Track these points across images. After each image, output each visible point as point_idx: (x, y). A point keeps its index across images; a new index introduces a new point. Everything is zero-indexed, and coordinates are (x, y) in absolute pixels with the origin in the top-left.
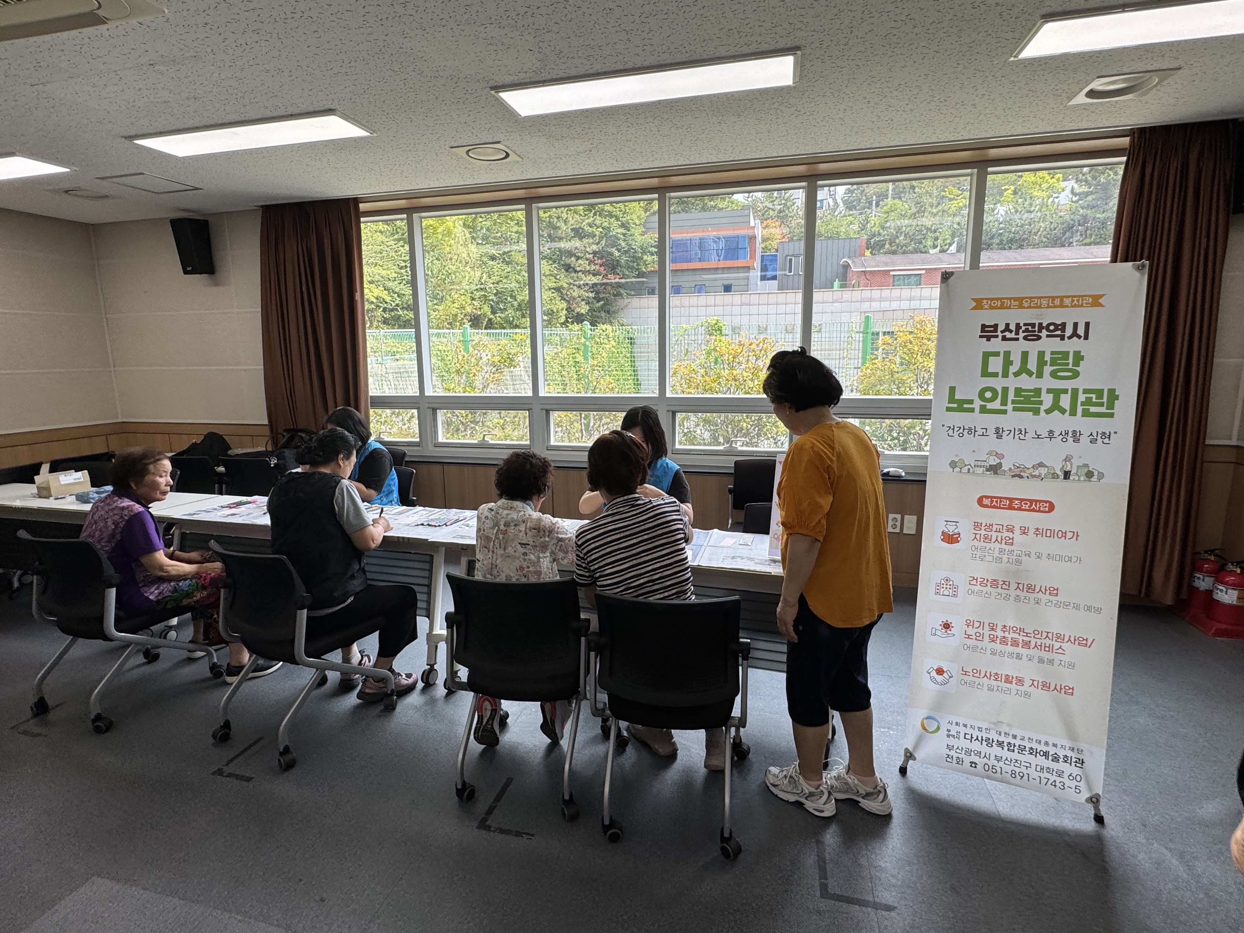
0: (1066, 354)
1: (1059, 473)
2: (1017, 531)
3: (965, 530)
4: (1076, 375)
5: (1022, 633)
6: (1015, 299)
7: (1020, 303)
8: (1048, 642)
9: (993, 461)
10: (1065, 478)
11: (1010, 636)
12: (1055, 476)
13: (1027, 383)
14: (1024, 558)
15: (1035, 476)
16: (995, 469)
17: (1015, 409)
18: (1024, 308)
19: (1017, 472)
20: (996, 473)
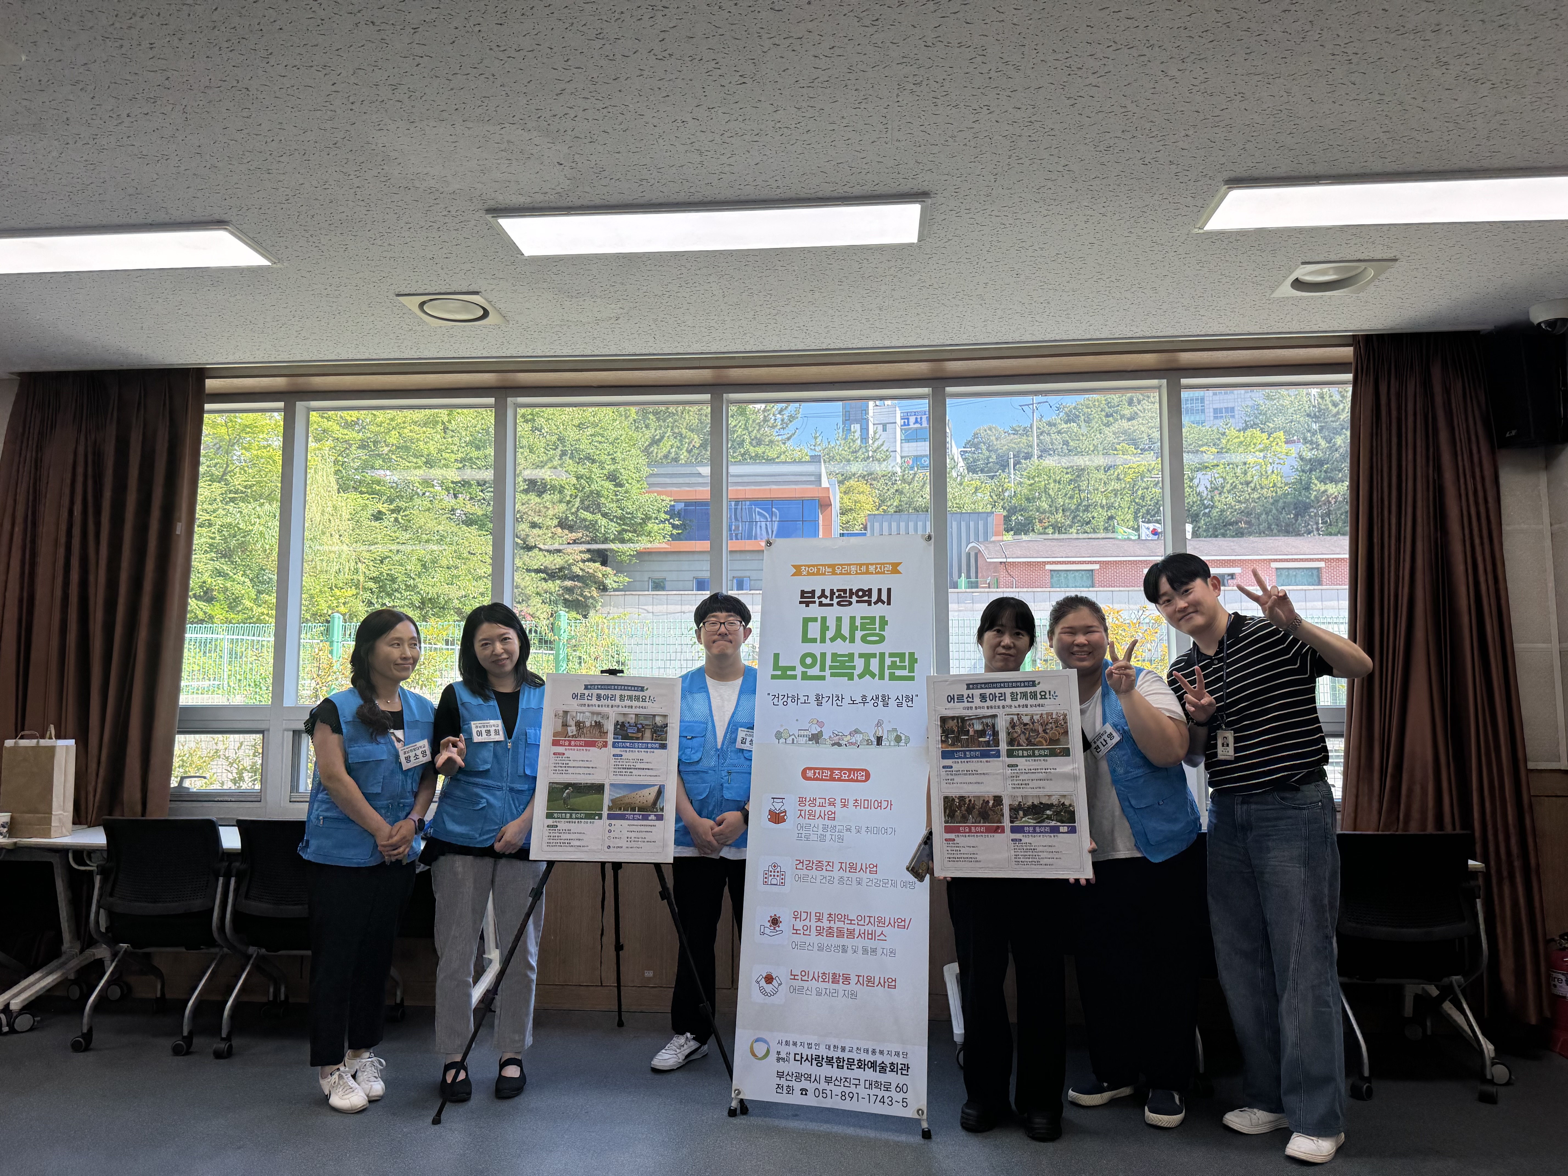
0: (873, 619)
1: (873, 739)
2: (838, 804)
3: (791, 808)
4: (882, 639)
5: (846, 921)
6: (829, 566)
7: (833, 569)
8: (870, 928)
9: (815, 730)
10: (878, 744)
11: (835, 926)
12: (869, 742)
13: (841, 647)
14: (846, 834)
15: (852, 744)
16: (816, 738)
17: (832, 675)
18: (836, 574)
19: (836, 739)
20: (817, 742)
